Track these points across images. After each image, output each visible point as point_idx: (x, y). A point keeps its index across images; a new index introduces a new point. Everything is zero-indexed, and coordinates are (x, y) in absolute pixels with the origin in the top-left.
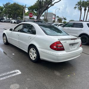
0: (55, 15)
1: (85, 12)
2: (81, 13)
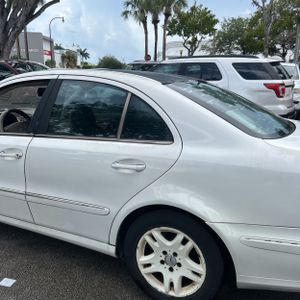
0: (51, 42)
1: (156, 28)
2: (146, 33)
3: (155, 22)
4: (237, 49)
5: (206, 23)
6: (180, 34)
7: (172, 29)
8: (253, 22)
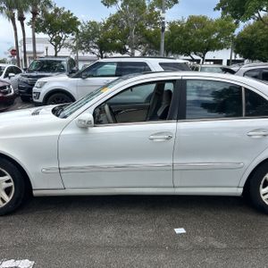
1: (23, 25)
2: (15, 29)
3: (22, 19)
5: (69, 24)
6: (44, 31)
7: (37, 27)
8: (106, 26)
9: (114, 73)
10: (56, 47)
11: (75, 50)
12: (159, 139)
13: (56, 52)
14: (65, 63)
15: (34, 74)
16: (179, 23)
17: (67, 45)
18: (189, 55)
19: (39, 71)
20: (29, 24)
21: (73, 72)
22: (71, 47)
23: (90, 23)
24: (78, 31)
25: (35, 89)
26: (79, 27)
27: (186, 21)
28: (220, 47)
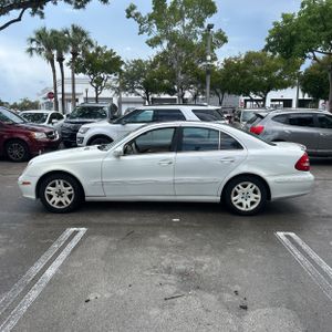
1: (61, 66)
2: (54, 71)
3: (61, 60)
4: (140, 88)
5: (112, 64)
6: (84, 72)
7: (77, 67)
8: (153, 65)
9: (150, 119)
10: (96, 89)
11: (118, 91)
12: (165, 164)
13: (97, 95)
14: (106, 109)
15: (77, 120)
16: (235, 59)
17: (109, 87)
18: (248, 95)
19: (81, 117)
20: (68, 64)
21: (115, 118)
22: (113, 88)
23: (135, 61)
24: (121, 71)
25: (79, 134)
26: (123, 67)
27: (243, 57)
28: (284, 86)
